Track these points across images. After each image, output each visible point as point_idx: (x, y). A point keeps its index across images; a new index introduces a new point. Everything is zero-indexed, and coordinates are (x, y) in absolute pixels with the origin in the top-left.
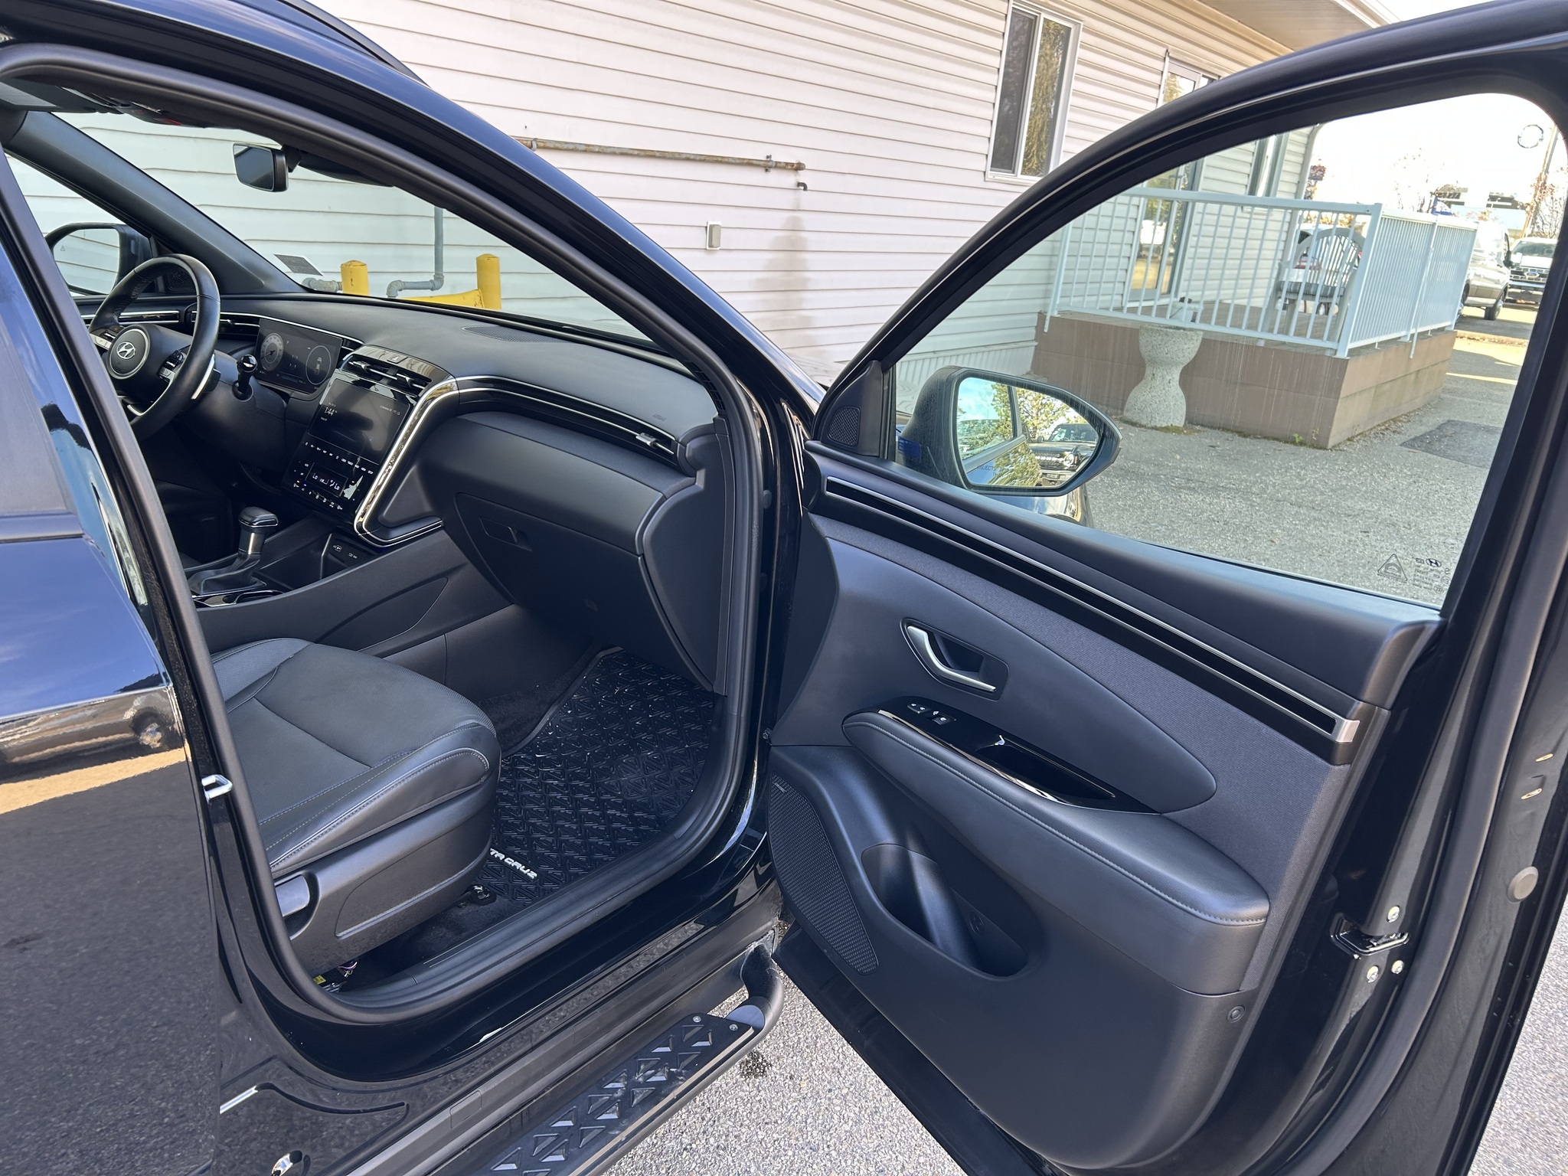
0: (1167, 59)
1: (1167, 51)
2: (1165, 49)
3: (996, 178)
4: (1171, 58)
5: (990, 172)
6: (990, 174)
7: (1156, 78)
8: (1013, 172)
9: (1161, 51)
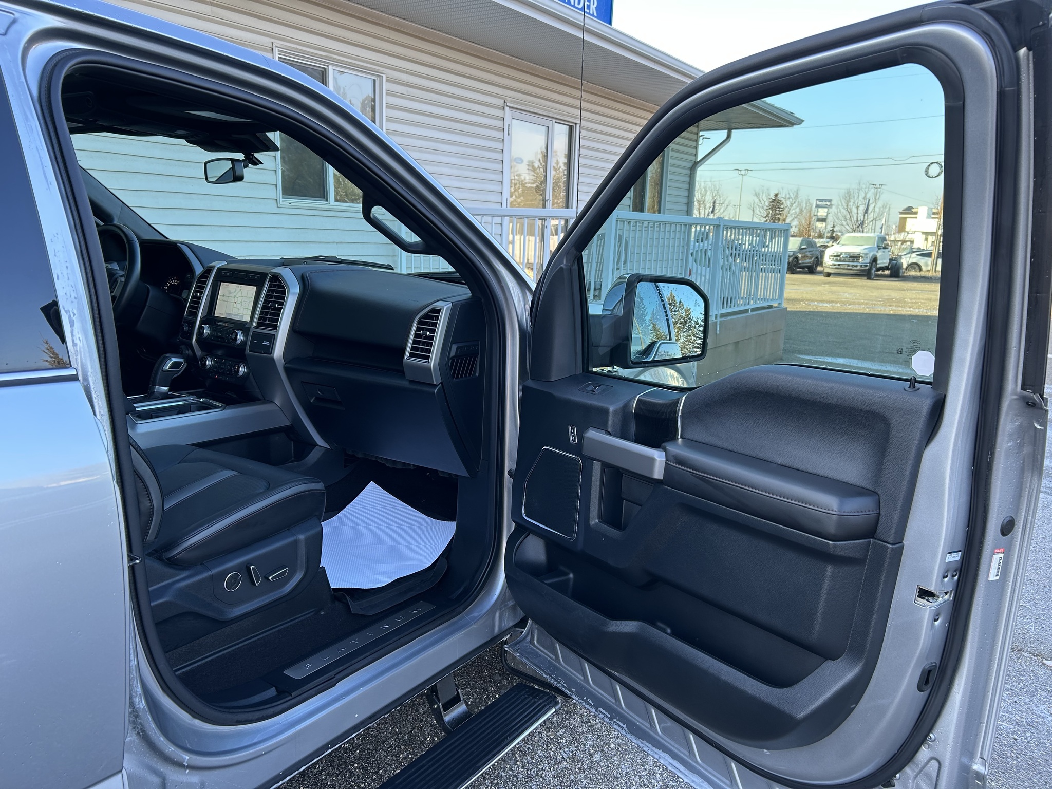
0: (506, 107)
1: (505, 102)
2: (503, 101)
3: (292, 204)
4: (510, 107)
5: (281, 199)
6: (284, 202)
7: (499, 124)
8: (327, 201)
9: (500, 102)
